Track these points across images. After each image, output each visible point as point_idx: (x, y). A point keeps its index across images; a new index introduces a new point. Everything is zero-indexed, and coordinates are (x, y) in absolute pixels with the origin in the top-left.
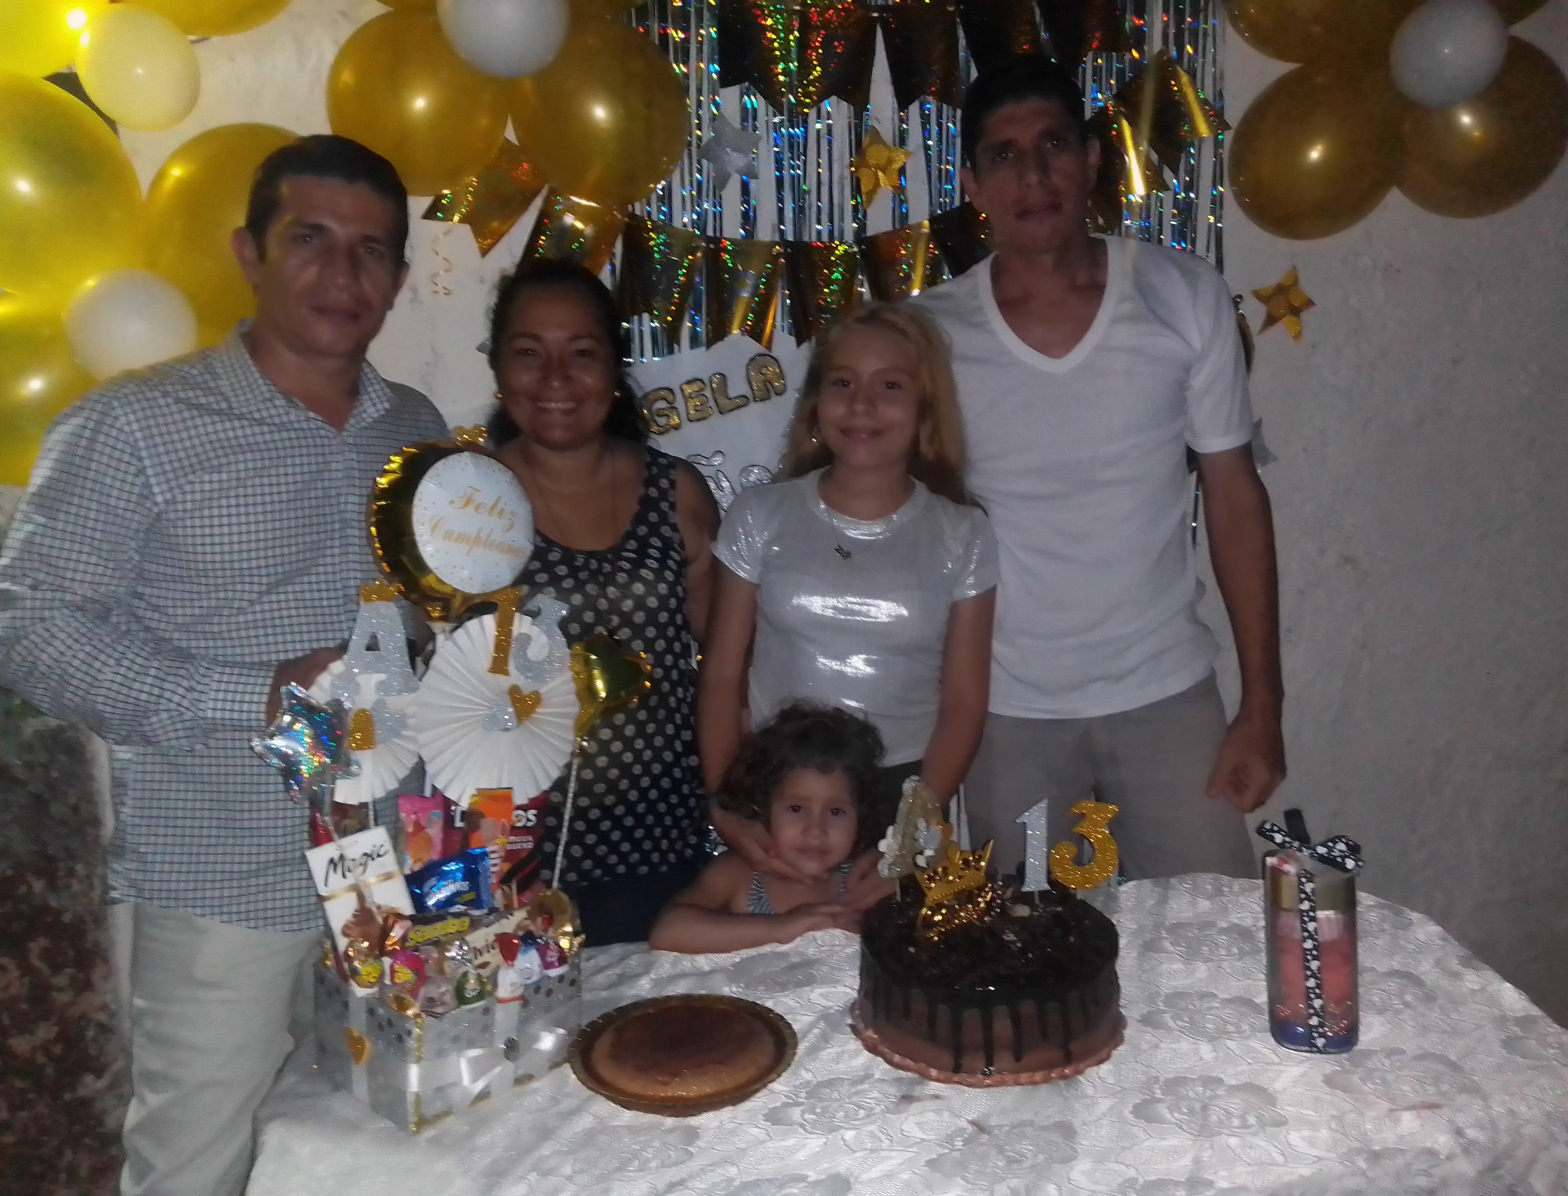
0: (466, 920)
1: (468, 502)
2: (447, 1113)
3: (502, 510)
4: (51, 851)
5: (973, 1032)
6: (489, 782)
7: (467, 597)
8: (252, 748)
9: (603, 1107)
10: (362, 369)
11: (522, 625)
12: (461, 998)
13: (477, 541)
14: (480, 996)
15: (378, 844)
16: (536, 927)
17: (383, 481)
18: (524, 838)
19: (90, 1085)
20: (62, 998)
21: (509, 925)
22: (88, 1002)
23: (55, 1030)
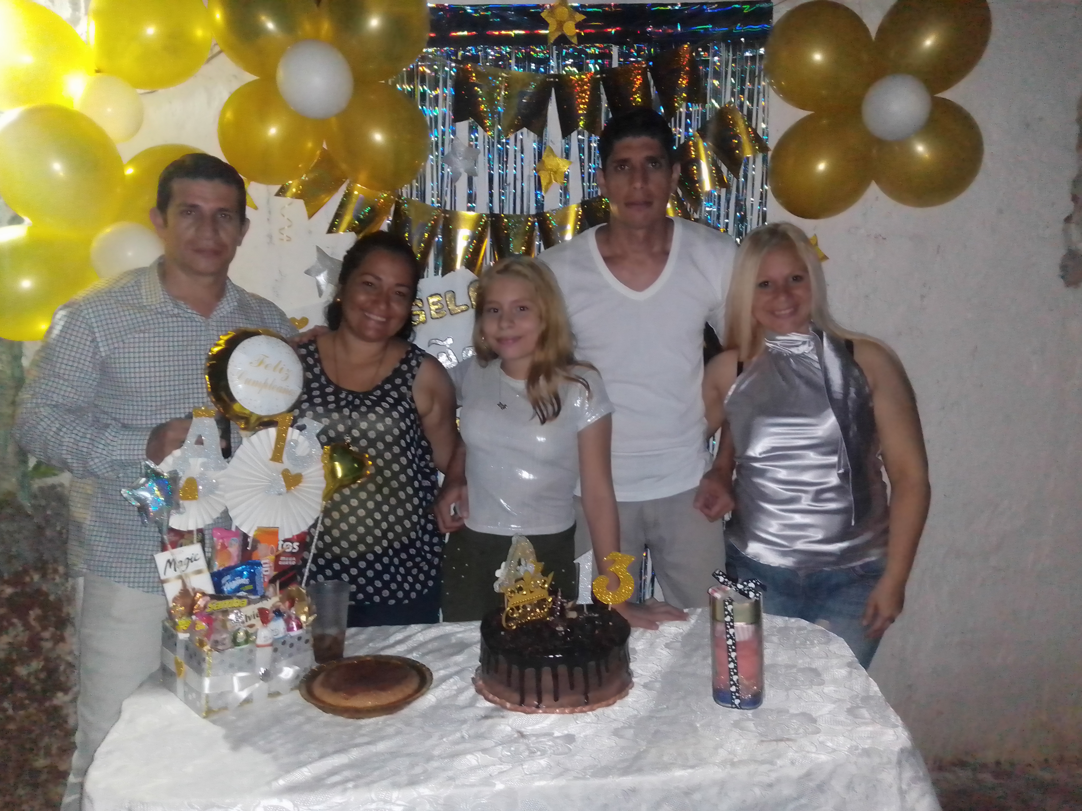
0: (246, 600)
1: (261, 363)
2: (225, 708)
3: (282, 369)
4: (45, 557)
5: (530, 682)
6: (266, 523)
7: (259, 418)
8: (121, 495)
9: (314, 711)
10: (226, 284)
11: (293, 434)
12: (235, 643)
13: (265, 385)
14: (247, 641)
15: (195, 553)
16: (284, 607)
17: (216, 349)
18: (290, 559)
19: (60, 698)
20: (47, 645)
21: (268, 604)
22: (62, 648)
23: (42, 663)
